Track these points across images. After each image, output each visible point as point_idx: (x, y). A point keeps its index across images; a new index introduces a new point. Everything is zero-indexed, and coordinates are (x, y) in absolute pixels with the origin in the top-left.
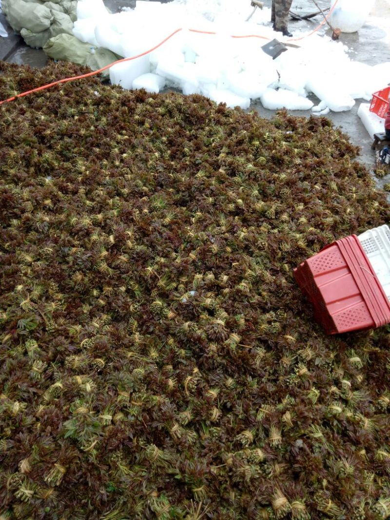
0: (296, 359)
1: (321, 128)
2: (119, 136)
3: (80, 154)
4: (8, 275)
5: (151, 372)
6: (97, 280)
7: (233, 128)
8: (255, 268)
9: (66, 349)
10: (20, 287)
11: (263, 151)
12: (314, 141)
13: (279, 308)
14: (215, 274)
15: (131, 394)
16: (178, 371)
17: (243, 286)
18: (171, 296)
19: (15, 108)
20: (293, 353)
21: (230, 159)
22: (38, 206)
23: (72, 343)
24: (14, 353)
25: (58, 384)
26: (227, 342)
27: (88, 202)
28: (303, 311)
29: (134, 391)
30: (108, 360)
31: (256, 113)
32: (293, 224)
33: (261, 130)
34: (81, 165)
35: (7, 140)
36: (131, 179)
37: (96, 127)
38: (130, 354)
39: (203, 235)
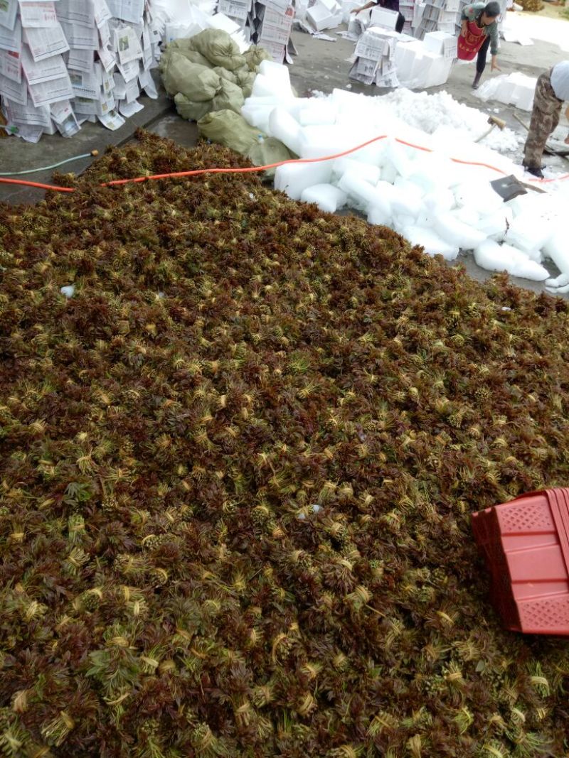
0: (448, 653)
1: (554, 313)
2: (267, 260)
3: (209, 271)
4: (73, 415)
5: (230, 611)
6: (188, 453)
7: (427, 284)
8: (417, 496)
9: (121, 543)
10: (83, 436)
11: (463, 326)
12: (540, 330)
13: (438, 566)
14: (355, 488)
15: (194, 637)
16: (268, 621)
17: (392, 518)
18: (284, 505)
19: (142, 192)
20: (446, 642)
21: (412, 327)
22: (137, 330)
23: (131, 535)
24: (50, 528)
25: (97, 591)
26: (350, 596)
27: (203, 340)
28: (474, 582)
29: (199, 634)
30: (174, 574)
31: (463, 270)
32: (485, 444)
33: (466, 297)
34: (208, 287)
35: (120, 231)
36: (270, 321)
37: (240, 240)
38: (206, 574)
39: (351, 427)
